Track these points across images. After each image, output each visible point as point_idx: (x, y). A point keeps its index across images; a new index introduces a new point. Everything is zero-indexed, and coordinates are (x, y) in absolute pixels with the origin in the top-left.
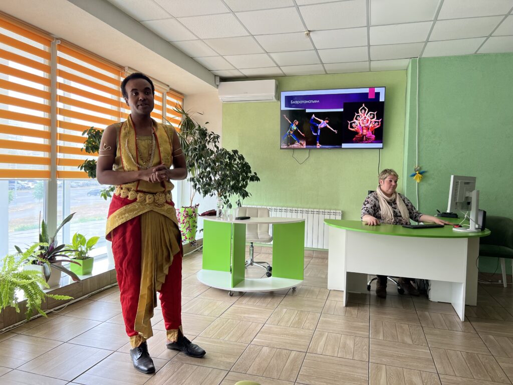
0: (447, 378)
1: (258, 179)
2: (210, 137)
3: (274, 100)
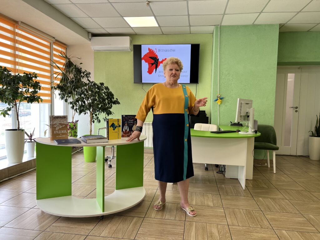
0: (233, 228)
1: (119, 103)
2: (84, 74)
3: (129, 50)
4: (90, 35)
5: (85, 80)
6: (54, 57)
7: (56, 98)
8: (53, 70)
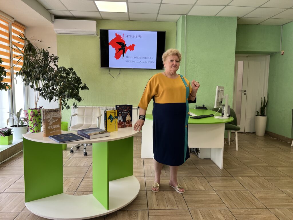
0: (234, 211)
1: (87, 89)
2: (51, 58)
3: (95, 35)
4: (53, 17)
5: (52, 65)
6: (13, 39)
7: (16, 83)
8: (12, 53)
